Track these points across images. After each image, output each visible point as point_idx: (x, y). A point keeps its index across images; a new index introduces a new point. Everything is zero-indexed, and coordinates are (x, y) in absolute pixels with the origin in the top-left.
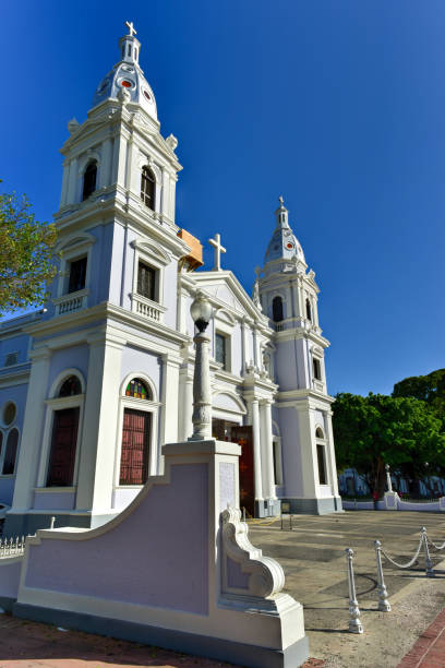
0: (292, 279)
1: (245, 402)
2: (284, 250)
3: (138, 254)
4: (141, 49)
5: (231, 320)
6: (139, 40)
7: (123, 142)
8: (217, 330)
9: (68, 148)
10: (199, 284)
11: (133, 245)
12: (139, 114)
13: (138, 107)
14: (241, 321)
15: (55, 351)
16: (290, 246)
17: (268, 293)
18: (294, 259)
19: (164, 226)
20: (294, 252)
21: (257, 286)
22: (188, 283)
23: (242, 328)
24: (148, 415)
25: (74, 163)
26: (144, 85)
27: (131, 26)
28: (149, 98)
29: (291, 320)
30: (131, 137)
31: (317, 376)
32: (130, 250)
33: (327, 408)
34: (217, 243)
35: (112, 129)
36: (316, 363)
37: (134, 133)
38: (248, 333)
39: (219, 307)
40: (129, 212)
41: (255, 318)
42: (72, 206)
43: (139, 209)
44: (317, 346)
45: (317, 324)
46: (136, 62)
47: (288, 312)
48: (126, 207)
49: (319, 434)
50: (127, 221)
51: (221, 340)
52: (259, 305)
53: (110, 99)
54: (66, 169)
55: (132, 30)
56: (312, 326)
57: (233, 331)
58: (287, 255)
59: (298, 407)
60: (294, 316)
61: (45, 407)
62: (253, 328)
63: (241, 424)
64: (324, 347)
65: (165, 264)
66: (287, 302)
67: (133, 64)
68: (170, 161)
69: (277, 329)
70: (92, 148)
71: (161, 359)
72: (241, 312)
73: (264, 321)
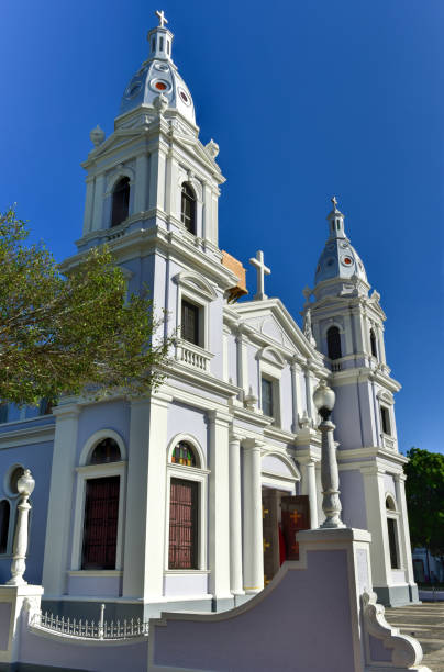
0: (352, 303)
1: (297, 464)
2: (341, 267)
3: (182, 290)
4: (173, 40)
5: (279, 360)
6: (172, 31)
7: (162, 157)
8: (263, 373)
9: (93, 162)
10: (243, 317)
11: (176, 280)
12: (176, 122)
13: (176, 113)
14: (291, 361)
15: (83, 408)
16: (348, 261)
17: (321, 321)
18: (354, 278)
19: (208, 254)
20: (353, 269)
21: (308, 314)
22: (231, 318)
23: (292, 370)
24: (195, 486)
25: (100, 180)
26: (180, 85)
27: (162, 15)
28: (186, 100)
29: (353, 357)
30: (170, 151)
31: (386, 429)
32: (172, 287)
33: (399, 470)
34: (261, 263)
35: (148, 142)
36: (384, 412)
37: (174, 146)
38: (299, 375)
39: (265, 345)
40: (173, 242)
41: (307, 356)
42: (100, 233)
43: (180, 236)
44: (385, 391)
45: (384, 362)
46: (168, 57)
47: (347, 346)
48: (169, 237)
49: (389, 504)
50: (169, 251)
51: (267, 386)
52: (312, 340)
53: (143, 105)
54: (90, 187)
55: (163, 19)
56: (379, 365)
57: (281, 375)
58: (345, 272)
59: (362, 471)
60: (355, 352)
61: (75, 475)
62: (305, 369)
63: (294, 494)
64: (394, 391)
65: (210, 300)
66: (345, 333)
67: (166, 61)
68: (212, 173)
69: (334, 368)
70: (123, 164)
71: (209, 417)
72: (291, 350)
73: (318, 360)
